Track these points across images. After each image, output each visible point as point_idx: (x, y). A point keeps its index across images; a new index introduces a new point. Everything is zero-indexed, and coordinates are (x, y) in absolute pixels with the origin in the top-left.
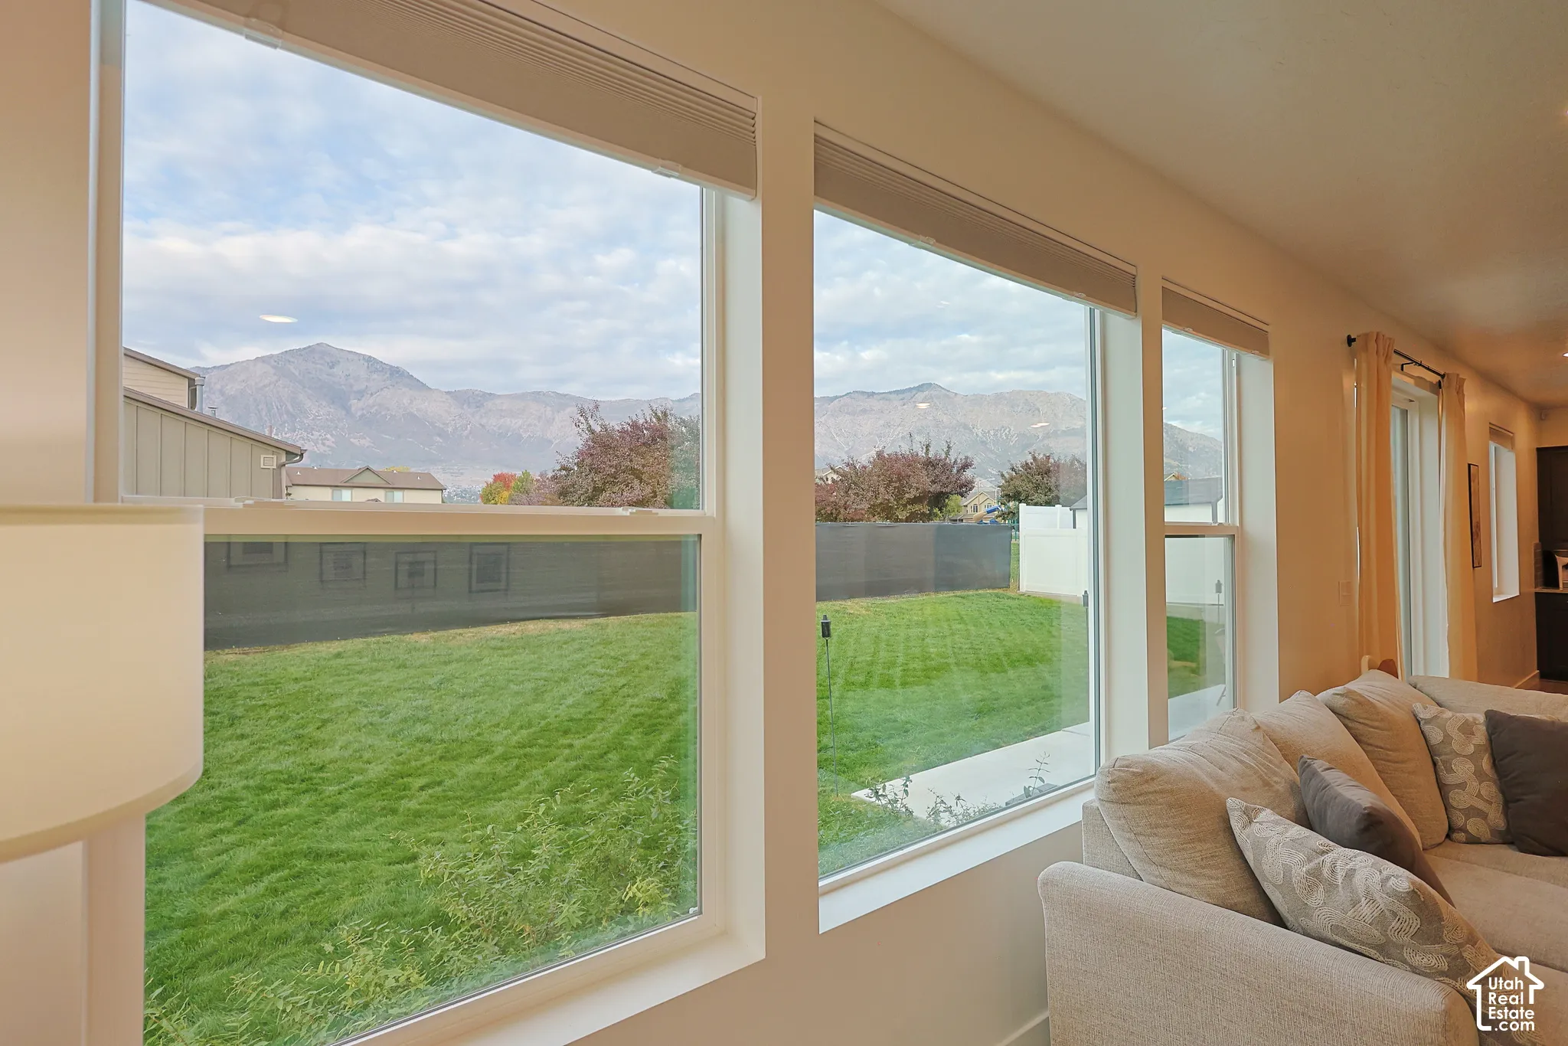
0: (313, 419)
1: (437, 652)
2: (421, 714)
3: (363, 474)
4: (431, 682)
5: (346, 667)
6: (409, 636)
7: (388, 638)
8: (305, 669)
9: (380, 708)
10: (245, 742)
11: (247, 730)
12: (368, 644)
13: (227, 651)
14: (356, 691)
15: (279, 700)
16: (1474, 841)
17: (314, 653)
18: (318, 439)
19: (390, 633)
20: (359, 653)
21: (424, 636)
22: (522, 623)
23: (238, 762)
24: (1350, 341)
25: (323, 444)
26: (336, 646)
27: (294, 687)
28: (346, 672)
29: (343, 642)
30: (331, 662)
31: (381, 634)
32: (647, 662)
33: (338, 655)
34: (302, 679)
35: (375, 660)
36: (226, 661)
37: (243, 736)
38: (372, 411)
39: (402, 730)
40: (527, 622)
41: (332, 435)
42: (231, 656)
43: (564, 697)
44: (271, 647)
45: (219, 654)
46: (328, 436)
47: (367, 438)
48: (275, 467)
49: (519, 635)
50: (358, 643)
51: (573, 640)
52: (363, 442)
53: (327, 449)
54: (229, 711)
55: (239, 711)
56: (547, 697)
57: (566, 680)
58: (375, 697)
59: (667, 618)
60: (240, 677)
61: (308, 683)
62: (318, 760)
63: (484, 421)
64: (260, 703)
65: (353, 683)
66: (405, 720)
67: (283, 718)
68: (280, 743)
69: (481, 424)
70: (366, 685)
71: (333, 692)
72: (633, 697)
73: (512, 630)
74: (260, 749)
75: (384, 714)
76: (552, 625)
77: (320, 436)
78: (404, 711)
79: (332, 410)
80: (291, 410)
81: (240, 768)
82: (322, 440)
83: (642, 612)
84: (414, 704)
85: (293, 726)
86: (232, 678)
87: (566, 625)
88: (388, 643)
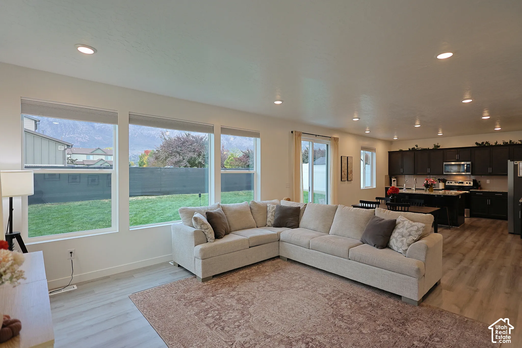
0: (81, 130)
1: (110, 205)
2: (101, 220)
3: (97, 150)
4: (106, 212)
5: (82, 208)
6: (102, 200)
7: (95, 201)
8: (70, 208)
9: (90, 218)
10: (51, 226)
11: (52, 223)
12: (90, 202)
13: (47, 204)
14: (84, 214)
15: (61, 216)
16: (269, 226)
17: (73, 204)
18: (83, 137)
19: (96, 199)
20: (86, 205)
21: (107, 200)
22: (137, 197)
23: (49, 230)
24: (292, 132)
25: (85, 139)
26: (79, 203)
27: (66, 213)
28: (81, 209)
29: (82, 202)
30: (78, 207)
31: (94, 199)
32: (170, 207)
33: (80, 205)
34: (68, 211)
35: (91, 207)
36: (47, 206)
37: (51, 224)
38: (102, 128)
39: (95, 223)
40: (139, 197)
41: (88, 136)
42: (48, 205)
43: (143, 215)
44: (60, 203)
45: (45, 205)
46: (87, 136)
47: (101, 137)
48: (63, 150)
49: (135, 200)
50: (87, 202)
51: (151, 201)
52: (99, 138)
53: (86, 141)
54: (47, 218)
55: (50, 219)
56: (138, 216)
57: (145, 211)
58: (89, 215)
59: (182, 196)
60: (50, 211)
61: (70, 212)
62: (71, 230)
63: (142, 132)
64: (56, 217)
65: (83, 212)
66: (96, 221)
67: (62, 220)
68: (61, 226)
69: (141, 133)
70: (87, 212)
71: (77, 214)
72: (162, 216)
73: (134, 199)
74: (55, 227)
75: (91, 219)
76: (146, 197)
77: (84, 136)
78: (97, 219)
79: (88, 127)
80: (73, 127)
81: (50, 231)
82: (84, 137)
83: (175, 194)
84: (100, 217)
85: (65, 222)
86: (48, 211)
87: (150, 197)
88: (95, 202)
